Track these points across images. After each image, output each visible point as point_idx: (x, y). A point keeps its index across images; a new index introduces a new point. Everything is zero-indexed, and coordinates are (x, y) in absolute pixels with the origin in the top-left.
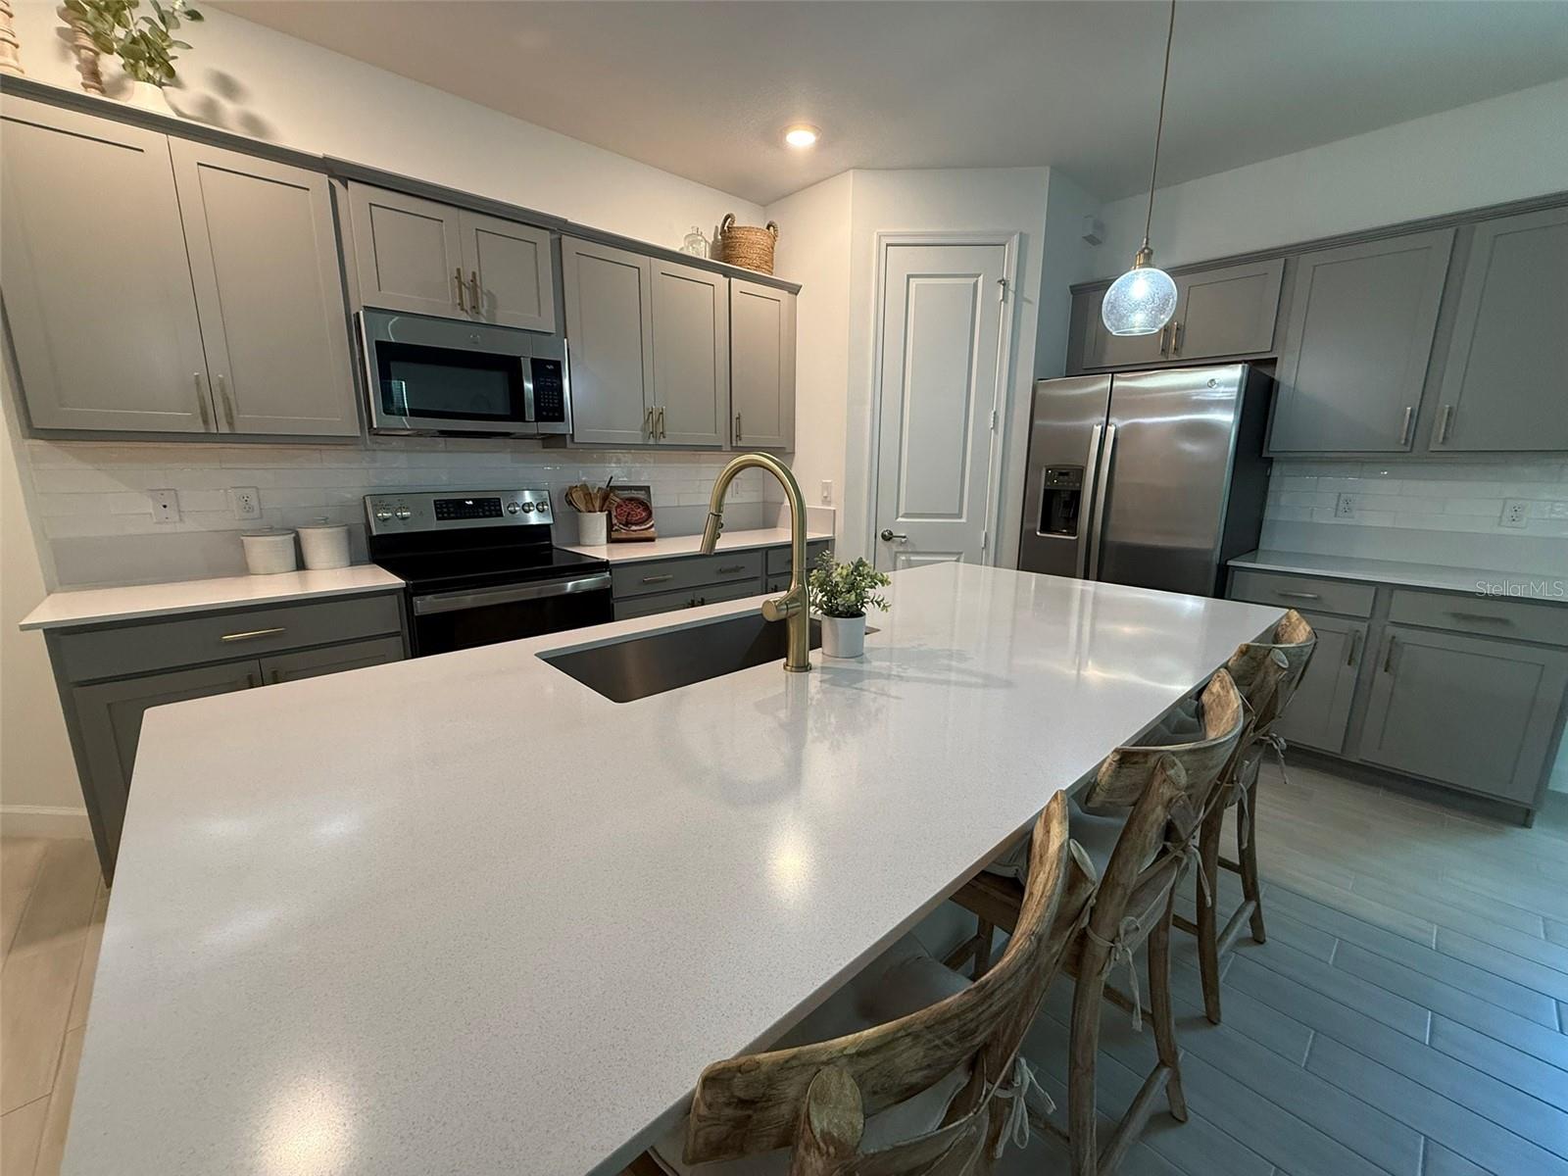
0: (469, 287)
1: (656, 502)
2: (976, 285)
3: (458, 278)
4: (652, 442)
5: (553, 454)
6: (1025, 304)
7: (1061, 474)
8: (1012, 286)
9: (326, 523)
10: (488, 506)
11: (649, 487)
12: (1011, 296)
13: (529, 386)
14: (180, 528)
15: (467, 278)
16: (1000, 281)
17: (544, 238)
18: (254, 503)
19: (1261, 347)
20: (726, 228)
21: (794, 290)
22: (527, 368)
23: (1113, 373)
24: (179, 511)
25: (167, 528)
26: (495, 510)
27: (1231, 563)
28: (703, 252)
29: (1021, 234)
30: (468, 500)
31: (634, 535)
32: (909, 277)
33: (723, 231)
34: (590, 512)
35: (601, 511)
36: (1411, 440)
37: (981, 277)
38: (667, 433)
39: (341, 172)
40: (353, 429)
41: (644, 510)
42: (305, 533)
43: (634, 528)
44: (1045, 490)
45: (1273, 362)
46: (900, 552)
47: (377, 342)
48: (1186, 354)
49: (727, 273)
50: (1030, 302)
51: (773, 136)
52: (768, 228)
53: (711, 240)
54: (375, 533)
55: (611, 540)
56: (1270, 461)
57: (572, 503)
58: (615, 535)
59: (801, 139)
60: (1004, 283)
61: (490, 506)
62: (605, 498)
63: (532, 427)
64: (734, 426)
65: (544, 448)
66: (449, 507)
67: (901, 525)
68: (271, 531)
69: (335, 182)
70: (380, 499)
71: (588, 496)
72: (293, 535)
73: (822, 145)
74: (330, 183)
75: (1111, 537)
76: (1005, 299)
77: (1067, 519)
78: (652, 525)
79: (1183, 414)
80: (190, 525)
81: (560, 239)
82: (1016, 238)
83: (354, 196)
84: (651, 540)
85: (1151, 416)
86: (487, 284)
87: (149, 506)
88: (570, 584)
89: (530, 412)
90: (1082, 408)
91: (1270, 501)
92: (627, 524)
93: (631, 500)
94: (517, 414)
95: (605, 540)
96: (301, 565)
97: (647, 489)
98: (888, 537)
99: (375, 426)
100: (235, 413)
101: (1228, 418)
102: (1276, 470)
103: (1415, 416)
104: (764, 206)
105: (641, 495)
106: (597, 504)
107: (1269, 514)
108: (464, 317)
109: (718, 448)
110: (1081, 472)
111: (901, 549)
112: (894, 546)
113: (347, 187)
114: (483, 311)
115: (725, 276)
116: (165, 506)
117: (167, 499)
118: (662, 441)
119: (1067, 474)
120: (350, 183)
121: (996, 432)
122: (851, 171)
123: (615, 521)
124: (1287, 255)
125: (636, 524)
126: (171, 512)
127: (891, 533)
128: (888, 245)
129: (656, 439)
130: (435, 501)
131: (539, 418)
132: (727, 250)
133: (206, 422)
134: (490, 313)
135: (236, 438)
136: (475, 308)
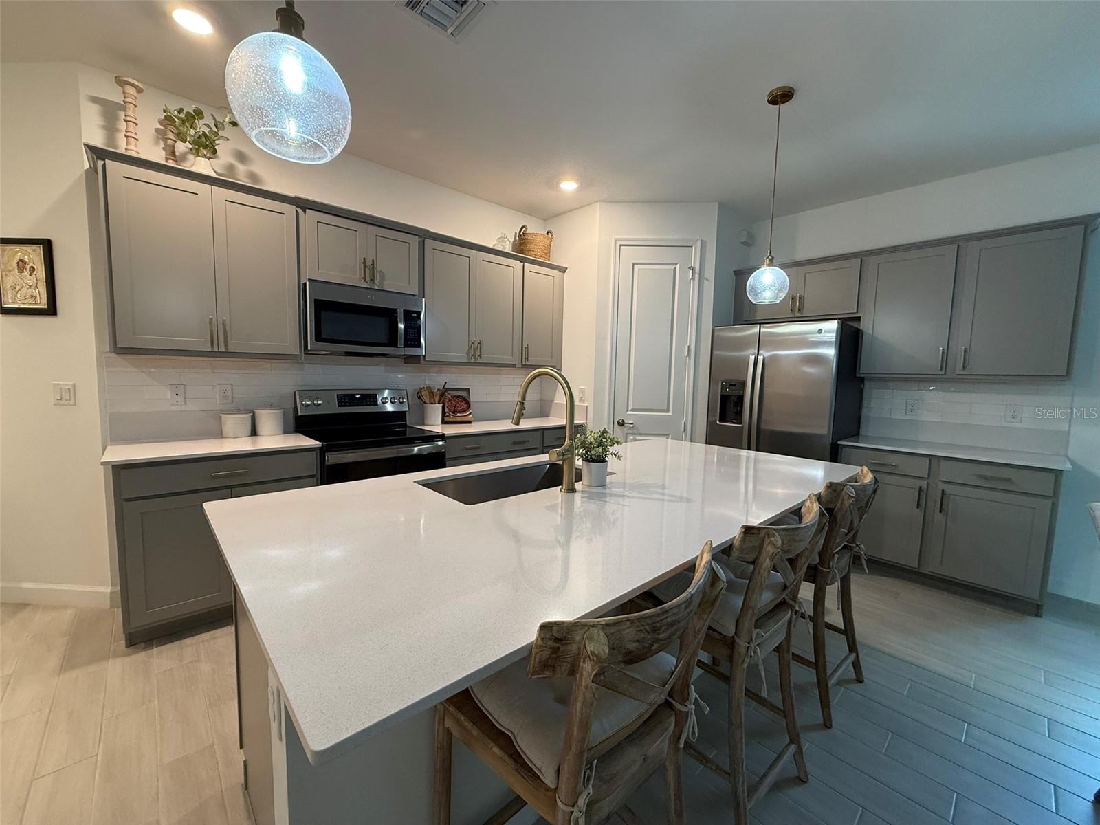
0: (370, 268)
1: (473, 399)
2: (675, 269)
3: (364, 263)
4: (472, 361)
5: (410, 367)
6: (706, 281)
7: (731, 385)
8: (697, 270)
9: (272, 407)
10: (370, 399)
11: (469, 389)
12: (697, 276)
13: (401, 326)
14: (184, 408)
15: (369, 263)
16: (690, 268)
17: (415, 240)
18: (229, 393)
19: (849, 309)
20: (521, 233)
21: (563, 270)
22: (400, 315)
23: (760, 324)
24: (185, 398)
25: (174, 408)
26: (374, 401)
27: (839, 443)
28: (507, 248)
29: (702, 241)
30: (357, 395)
31: (459, 419)
32: (634, 264)
33: (520, 236)
34: (432, 404)
35: (439, 403)
36: (944, 367)
37: (678, 266)
38: (483, 356)
39: (303, 204)
40: (295, 349)
41: (466, 403)
42: (258, 412)
43: (458, 415)
44: (722, 395)
45: (859, 319)
46: (630, 434)
47: (315, 300)
48: (806, 313)
49: (522, 260)
50: (707, 280)
51: (552, 183)
52: (547, 234)
53: (512, 240)
54: (300, 414)
55: (444, 422)
56: (862, 380)
57: (422, 397)
58: (446, 419)
59: (569, 186)
60: (693, 269)
61: (370, 398)
62: (442, 395)
63: (402, 351)
64: (525, 352)
65: (405, 363)
66: (346, 399)
67: (630, 416)
68: (239, 411)
69: (299, 210)
70: (306, 393)
71: (431, 393)
72: (251, 414)
73: (581, 189)
74: (296, 211)
75: (763, 426)
76: (693, 278)
77: (736, 413)
78: (470, 414)
79: (804, 349)
80: (191, 407)
81: (424, 241)
82: (699, 244)
83: (310, 217)
84: (470, 422)
85: (785, 350)
86: (380, 267)
87: (168, 394)
88: (416, 449)
89: (401, 342)
90: (742, 344)
91: (865, 404)
92: (455, 412)
93: (457, 397)
94: (393, 342)
95: (440, 421)
96: (254, 432)
97: (468, 390)
98: (622, 424)
99: (309, 348)
100: (229, 339)
101: (831, 352)
102: (867, 384)
103: (946, 353)
104: (545, 220)
105: (464, 394)
106: (437, 399)
107: (865, 412)
108: (365, 285)
109: (514, 366)
110: (743, 384)
111: (630, 432)
112: (626, 430)
113: (305, 212)
114: (376, 282)
115: (521, 262)
116: (177, 395)
117: (179, 390)
118: (479, 361)
119: (735, 385)
120: (307, 211)
121: (690, 358)
122: (598, 203)
123: (447, 410)
124: (862, 256)
125: (460, 412)
126: (180, 399)
127: (623, 421)
128: (621, 245)
129: (476, 359)
130: (338, 395)
131: (406, 345)
132: (521, 247)
133: (212, 344)
134: (381, 283)
135: (228, 354)
136: (372, 280)
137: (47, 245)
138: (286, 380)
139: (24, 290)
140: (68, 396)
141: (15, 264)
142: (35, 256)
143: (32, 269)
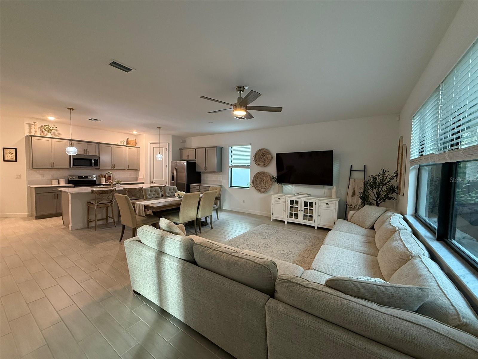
1: (114, 177)
2: (163, 149)
5: (98, 170)
7: (173, 174)
8: (168, 149)
9: (63, 179)
10: (87, 177)
11: (113, 175)
12: (168, 151)
13: (93, 161)
14: (43, 179)
15: (85, 150)
16: (166, 149)
17: (97, 145)
18: (53, 176)
20: (128, 140)
21: (139, 147)
27: (189, 184)
29: (168, 143)
30: (83, 176)
32: (153, 147)
35: (104, 178)
36: (205, 170)
38: (116, 167)
40: (68, 167)
41: (112, 178)
42: (60, 180)
44: (172, 176)
45: (195, 160)
47: (73, 159)
50: (170, 151)
51: (130, 132)
52: (135, 140)
53: (125, 142)
54: (69, 181)
55: (106, 182)
57: (100, 177)
58: (107, 181)
59: (135, 132)
62: (105, 176)
63: (93, 167)
64: (128, 167)
65: (95, 170)
66: (80, 177)
67: (154, 180)
68: (56, 180)
70: (71, 176)
71: (102, 176)
72: (58, 180)
73: (138, 133)
74: (69, 141)
80: (44, 179)
81: (99, 145)
83: (72, 142)
86: (88, 150)
87: (40, 176)
92: (109, 180)
93: (110, 177)
94: (91, 165)
96: (59, 184)
98: (152, 182)
99: (72, 167)
100: (55, 166)
101: (185, 167)
103: (205, 167)
106: (103, 177)
109: (125, 169)
115: (126, 147)
117: (43, 175)
118: (115, 169)
121: (167, 168)
122: (145, 134)
124: (196, 149)
126: (43, 177)
128: (150, 143)
129: (113, 168)
130: (78, 176)
131: (94, 166)
132: (127, 143)
133: (51, 166)
134: (88, 154)
135: (54, 169)
136: (86, 153)
137: (16, 149)
138: (66, 173)
139: (10, 157)
140: (19, 177)
141: (8, 152)
142: (13, 151)
143: (12, 153)
